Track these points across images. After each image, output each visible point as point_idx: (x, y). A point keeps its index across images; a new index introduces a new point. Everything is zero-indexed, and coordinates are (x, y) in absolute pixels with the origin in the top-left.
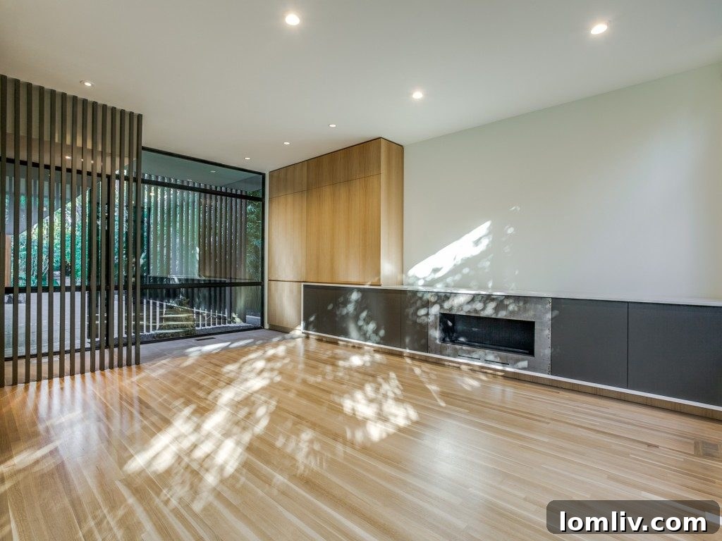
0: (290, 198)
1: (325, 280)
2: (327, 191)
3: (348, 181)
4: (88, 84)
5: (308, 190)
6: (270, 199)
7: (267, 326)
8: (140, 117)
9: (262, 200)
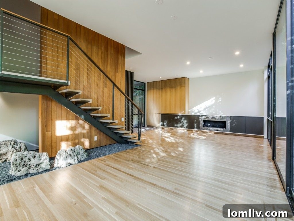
0: (155, 90)
1: (168, 112)
2: (168, 90)
3: (175, 87)
4: (131, 68)
5: (162, 89)
6: (147, 90)
7: (146, 126)
8: (133, 73)
9: (145, 90)
